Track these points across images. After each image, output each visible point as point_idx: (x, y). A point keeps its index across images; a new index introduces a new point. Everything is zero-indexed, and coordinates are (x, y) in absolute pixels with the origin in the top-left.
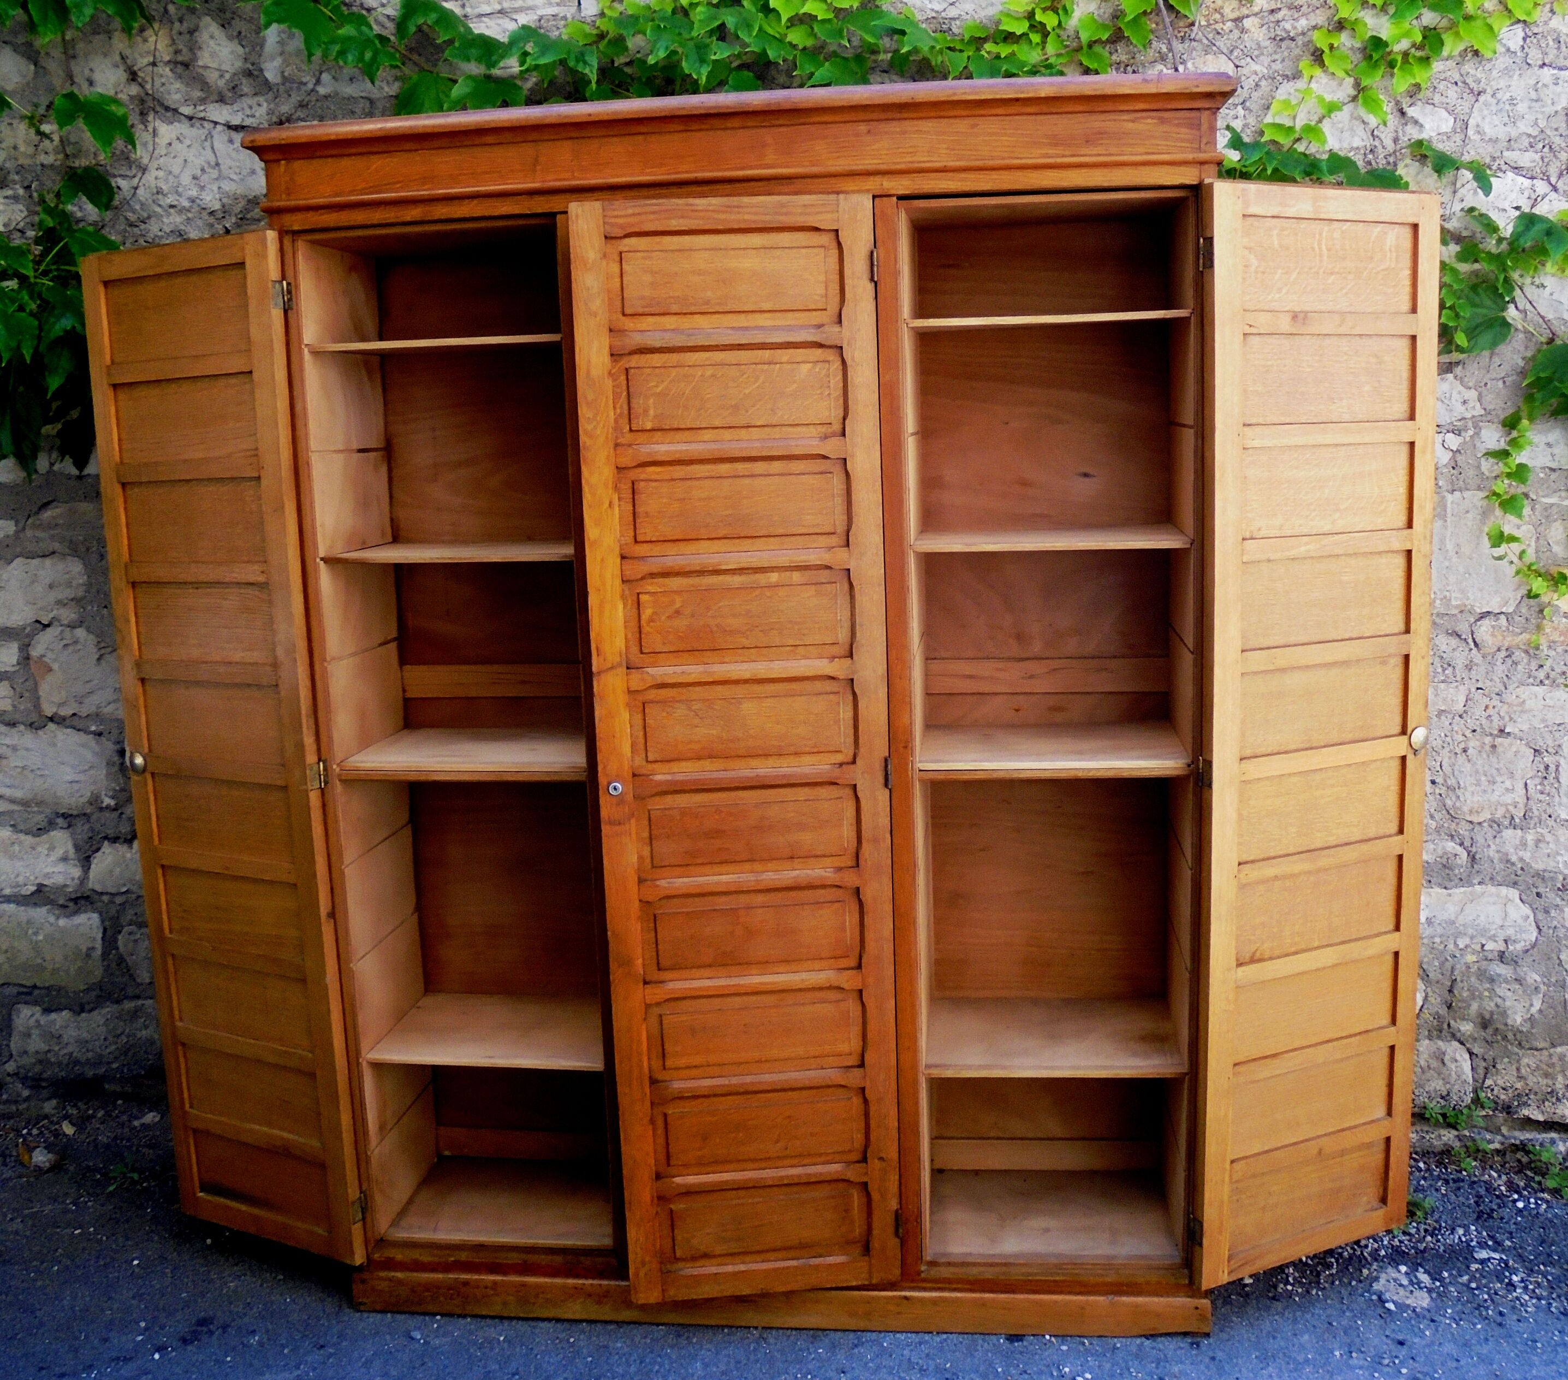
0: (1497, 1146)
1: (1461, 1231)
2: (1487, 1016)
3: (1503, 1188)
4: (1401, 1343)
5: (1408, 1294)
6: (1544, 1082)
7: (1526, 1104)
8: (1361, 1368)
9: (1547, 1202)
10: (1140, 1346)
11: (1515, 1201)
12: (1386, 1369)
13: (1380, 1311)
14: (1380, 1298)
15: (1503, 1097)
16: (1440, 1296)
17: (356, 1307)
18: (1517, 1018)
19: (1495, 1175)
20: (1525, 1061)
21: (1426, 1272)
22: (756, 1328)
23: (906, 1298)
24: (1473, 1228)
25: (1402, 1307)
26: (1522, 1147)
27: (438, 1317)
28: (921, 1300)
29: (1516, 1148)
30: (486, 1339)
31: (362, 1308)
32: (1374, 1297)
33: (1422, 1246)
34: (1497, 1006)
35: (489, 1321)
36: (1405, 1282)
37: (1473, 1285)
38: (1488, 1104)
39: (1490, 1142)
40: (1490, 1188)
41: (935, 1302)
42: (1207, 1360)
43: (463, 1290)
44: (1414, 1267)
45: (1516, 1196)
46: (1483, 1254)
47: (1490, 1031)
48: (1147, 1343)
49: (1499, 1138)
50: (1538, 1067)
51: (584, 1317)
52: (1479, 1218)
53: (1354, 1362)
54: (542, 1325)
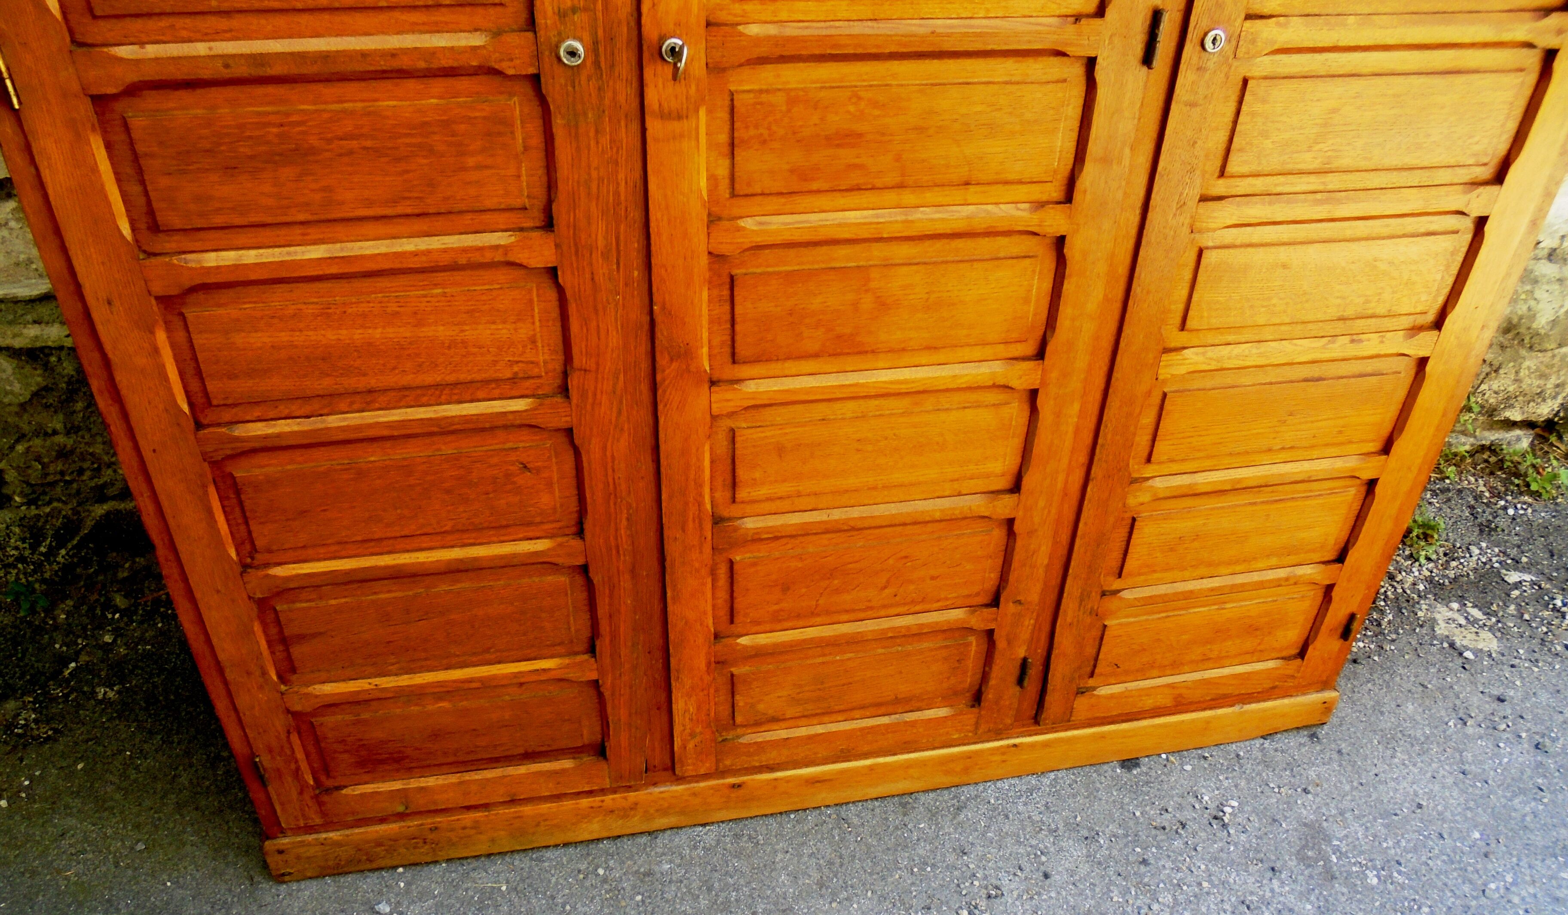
0: (1467, 448)
1: (1475, 551)
2: (1515, 321)
3: (1487, 494)
4: (1501, 700)
5: (1473, 636)
6: (1537, 382)
7: (1512, 406)
8: (1481, 738)
9: (1530, 505)
10: (1262, 749)
11: (1505, 508)
12: (1505, 736)
13: (1460, 661)
14: (1452, 645)
15: (1491, 401)
16: (1502, 633)
17: (280, 879)
18: (1542, 322)
19: (1472, 479)
20: (1527, 363)
21: (1475, 606)
22: (828, 806)
23: (1015, 746)
24: (1484, 545)
25: (1477, 652)
26: (1492, 449)
27: (401, 870)
28: (1032, 746)
29: (1483, 448)
30: (482, 891)
31: (287, 878)
32: (1446, 645)
33: (1452, 574)
34: (1529, 309)
35: (475, 863)
36: (1463, 622)
37: (1526, 617)
38: (1476, 409)
39: (1464, 444)
40: (1478, 497)
41: (1046, 745)
42: (1335, 756)
43: (430, 836)
44: (1461, 599)
45: (1502, 503)
46: (1513, 577)
47: (1510, 336)
48: (1267, 744)
49: (1472, 440)
50: (1536, 370)
51: (605, 834)
52: (1481, 531)
53: (1470, 730)
54: (549, 854)
